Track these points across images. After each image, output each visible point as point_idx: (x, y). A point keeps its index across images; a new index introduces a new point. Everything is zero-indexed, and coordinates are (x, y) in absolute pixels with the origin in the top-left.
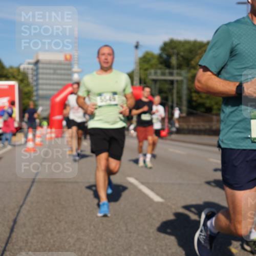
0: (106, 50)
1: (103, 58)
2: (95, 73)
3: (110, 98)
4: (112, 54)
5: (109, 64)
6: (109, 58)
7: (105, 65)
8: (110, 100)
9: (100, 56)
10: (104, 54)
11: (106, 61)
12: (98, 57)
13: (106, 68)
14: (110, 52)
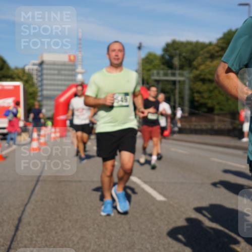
0: (116, 47)
1: (113, 54)
2: (104, 70)
3: (122, 98)
4: (123, 50)
5: (120, 61)
6: (120, 55)
7: (116, 62)
8: (122, 101)
9: (110, 53)
10: (114, 50)
11: (116, 57)
12: (108, 53)
13: (116, 64)
14: (120, 48)
